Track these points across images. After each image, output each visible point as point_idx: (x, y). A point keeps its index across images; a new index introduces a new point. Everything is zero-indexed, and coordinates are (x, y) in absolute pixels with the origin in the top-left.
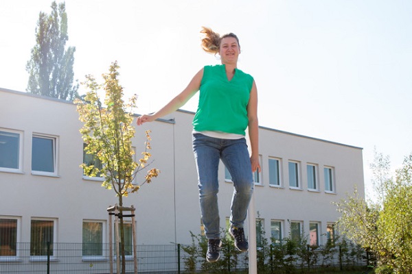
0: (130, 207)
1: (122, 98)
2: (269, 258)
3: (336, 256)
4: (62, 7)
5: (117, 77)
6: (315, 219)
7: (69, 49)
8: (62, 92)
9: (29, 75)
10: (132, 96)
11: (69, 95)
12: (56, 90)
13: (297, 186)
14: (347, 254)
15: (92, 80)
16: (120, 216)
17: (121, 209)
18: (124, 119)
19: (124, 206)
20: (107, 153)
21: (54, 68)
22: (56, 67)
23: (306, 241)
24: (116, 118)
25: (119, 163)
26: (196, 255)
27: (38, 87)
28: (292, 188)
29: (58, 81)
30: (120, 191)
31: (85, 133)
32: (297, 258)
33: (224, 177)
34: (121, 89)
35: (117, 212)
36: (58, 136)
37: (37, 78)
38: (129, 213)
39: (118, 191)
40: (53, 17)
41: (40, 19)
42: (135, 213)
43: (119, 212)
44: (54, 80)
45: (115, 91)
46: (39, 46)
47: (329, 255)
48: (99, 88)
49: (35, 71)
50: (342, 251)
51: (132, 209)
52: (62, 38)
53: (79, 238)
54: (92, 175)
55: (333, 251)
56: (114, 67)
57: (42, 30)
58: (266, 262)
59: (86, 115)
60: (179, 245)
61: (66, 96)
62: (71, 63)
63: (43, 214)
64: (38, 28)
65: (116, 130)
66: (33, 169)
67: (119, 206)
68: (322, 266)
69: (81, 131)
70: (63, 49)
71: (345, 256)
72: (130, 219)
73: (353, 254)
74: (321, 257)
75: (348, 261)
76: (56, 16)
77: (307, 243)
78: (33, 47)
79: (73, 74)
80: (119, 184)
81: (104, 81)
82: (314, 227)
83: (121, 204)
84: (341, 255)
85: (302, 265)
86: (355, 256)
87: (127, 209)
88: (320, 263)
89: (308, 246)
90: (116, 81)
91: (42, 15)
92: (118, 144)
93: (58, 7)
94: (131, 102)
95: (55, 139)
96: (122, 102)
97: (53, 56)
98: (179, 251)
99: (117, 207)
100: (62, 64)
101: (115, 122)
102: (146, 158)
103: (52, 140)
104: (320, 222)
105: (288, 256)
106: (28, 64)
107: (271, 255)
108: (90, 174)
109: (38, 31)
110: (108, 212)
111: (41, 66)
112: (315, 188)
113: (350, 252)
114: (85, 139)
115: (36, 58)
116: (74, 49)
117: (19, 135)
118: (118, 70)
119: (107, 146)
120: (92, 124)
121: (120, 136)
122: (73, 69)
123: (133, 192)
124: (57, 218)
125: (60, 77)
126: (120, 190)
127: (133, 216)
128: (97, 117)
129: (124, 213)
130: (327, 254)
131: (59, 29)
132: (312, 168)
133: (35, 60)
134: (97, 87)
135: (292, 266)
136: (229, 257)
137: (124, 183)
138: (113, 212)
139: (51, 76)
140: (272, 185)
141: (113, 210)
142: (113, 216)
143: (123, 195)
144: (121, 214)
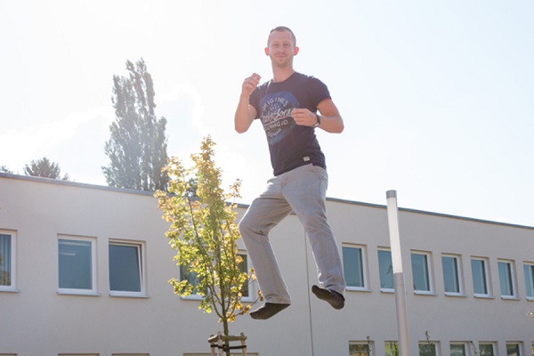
0: (239, 335)
1: (220, 187)
5: (212, 158)
6: (514, 338)
9: (111, 160)
10: (233, 182)
12: (148, 178)
13: (486, 293)
16: (226, 348)
17: (227, 339)
18: (223, 215)
19: (230, 334)
20: (204, 262)
24: (212, 213)
25: (220, 273)
28: (478, 295)
30: (224, 314)
31: (173, 237)
33: (379, 286)
34: (217, 173)
35: (221, 343)
36: (144, 242)
38: (239, 343)
39: (221, 314)
40: (134, 80)
42: (246, 343)
43: (224, 344)
45: (210, 176)
46: (119, 120)
48: (188, 174)
49: (118, 154)
51: (242, 338)
54: (186, 294)
56: (207, 144)
57: (120, 98)
59: (172, 212)
65: (215, 230)
67: (223, 335)
69: (167, 234)
72: (240, 351)
76: (137, 78)
80: (223, 305)
81: (194, 164)
82: (513, 349)
83: (226, 331)
87: (235, 338)
90: (211, 163)
91: (117, 79)
92: (219, 250)
94: (233, 190)
95: (140, 245)
96: (221, 191)
97: (140, 132)
99: (221, 336)
101: (212, 218)
103: (137, 248)
104: (522, 342)
106: (108, 146)
108: (183, 291)
110: (210, 344)
111: (126, 147)
112: (512, 294)
114: (173, 245)
115: (117, 136)
117: (90, 243)
118: (212, 148)
119: (202, 252)
120: (180, 224)
121: (220, 239)
123: (242, 313)
124: (148, 354)
126: (224, 312)
127: (244, 347)
128: (187, 213)
129: (231, 344)
131: (145, 95)
132: (506, 266)
133: (117, 140)
134: (185, 173)
137: (229, 303)
138: (216, 343)
139: (140, 160)
140: (448, 293)
141: (216, 340)
142: (216, 348)
143: (229, 320)
144: (227, 345)
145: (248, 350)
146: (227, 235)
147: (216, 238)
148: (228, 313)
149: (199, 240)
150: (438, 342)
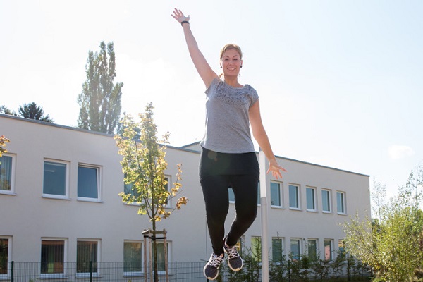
0: (162, 230)
1: (156, 135)
2: (287, 272)
3: (345, 269)
4: (111, 46)
5: (152, 117)
6: (329, 237)
7: (117, 85)
8: (110, 123)
9: (81, 107)
10: (165, 133)
11: (117, 126)
12: (105, 121)
13: (314, 209)
14: (354, 267)
15: (129, 119)
16: (154, 239)
17: (155, 233)
18: (157, 154)
19: (157, 229)
20: (142, 183)
21: (103, 101)
22: (105, 100)
23: (319, 257)
24: (150, 152)
25: (153, 191)
26: (223, 271)
27: (89, 118)
28: (309, 210)
29: (107, 113)
30: (153, 217)
31: (125, 165)
32: (311, 272)
34: (155, 127)
35: (151, 235)
36: (102, 166)
37: (87, 110)
38: (162, 236)
40: (103, 55)
41: (90, 57)
42: (167, 235)
43: (153, 236)
44: (103, 112)
45: (151, 129)
46: (89, 81)
47: (339, 268)
49: (86, 103)
50: (350, 264)
51: (164, 233)
52: (110, 75)
53: (120, 258)
56: (149, 107)
57: (91, 67)
58: (284, 275)
61: (114, 126)
62: (118, 97)
63: (88, 235)
64: (88, 65)
65: (151, 163)
66: (79, 195)
67: (152, 230)
68: (333, 278)
69: (122, 163)
70: (112, 85)
71: (352, 269)
73: (359, 266)
74: (331, 270)
75: (355, 273)
76: (105, 55)
77: (320, 258)
79: (121, 107)
80: (153, 211)
81: (141, 120)
82: (328, 243)
83: (154, 228)
84: (349, 268)
85: (315, 277)
87: (160, 232)
88: (331, 275)
89: (321, 261)
90: (151, 120)
91: (91, 54)
92: (152, 176)
93: (107, 47)
94: (164, 138)
95: (99, 169)
96: (155, 138)
97: (103, 90)
100: (111, 98)
101: (149, 155)
102: (177, 188)
103: (96, 170)
104: (333, 239)
105: (304, 270)
106: (80, 97)
107: (289, 269)
109: (88, 68)
110: (143, 235)
111: (91, 99)
112: (329, 210)
113: (356, 265)
114: (124, 171)
115: (86, 92)
116: (122, 85)
118: (153, 110)
119: (141, 177)
121: (154, 168)
122: (121, 103)
123: (165, 217)
124: (101, 239)
125: (109, 110)
126: (154, 215)
127: (165, 238)
128: (133, 151)
129: (157, 236)
130: (337, 267)
131: (108, 66)
132: (327, 193)
133: (86, 94)
135: (307, 278)
136: (252, 271)
137: (158, 208)
138: (147, 235)
139: (100, 109)
140: (291, 208)
141: (147, 233)
142: (147, 238)
143: (156, 221)
144: (154, 236)
145: (167, 239)
146: (158, 166)
147: (151, 168)
148: (156, 216)
149: (140, 168)
150: (284, 238)
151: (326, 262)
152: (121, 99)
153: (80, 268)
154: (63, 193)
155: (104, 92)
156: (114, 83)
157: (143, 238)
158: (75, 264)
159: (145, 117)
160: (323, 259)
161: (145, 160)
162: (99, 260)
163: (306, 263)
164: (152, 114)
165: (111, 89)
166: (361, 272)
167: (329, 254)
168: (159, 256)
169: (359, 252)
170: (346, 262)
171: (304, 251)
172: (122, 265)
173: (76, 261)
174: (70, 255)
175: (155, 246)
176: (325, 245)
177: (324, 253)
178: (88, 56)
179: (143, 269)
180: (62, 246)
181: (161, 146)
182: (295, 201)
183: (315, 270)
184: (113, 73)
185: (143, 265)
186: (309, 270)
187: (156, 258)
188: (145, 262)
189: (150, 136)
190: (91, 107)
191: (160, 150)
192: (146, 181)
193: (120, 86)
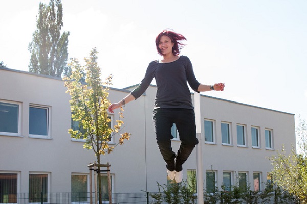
0: (106, 164)
1: (100, 77)
2: (220, 201)
3: (272, 199)
5: (97, 60)
6: (258, 170)
7: (64, 33)
8: (58, 68)
9: (31, 54)
10: (108, 76)
11: (64, 71)
12: (53, 66)
13: (244, 145)
14: (281, 197)
15: (76, 62)
16: (98, 171)
17: (99, 166)
18: (101, 94)
19: (101, 163)
20: (88, 121)
21: (51, 49)
22: (54, 48)
23: (249, 188)
24: (95, 93)
25: (97, 128)
26: (161, 201)
27: (39, 64)
28: (240, 146)
29: (55, 59)
32: (242, 201)
34: (99, 70)
35: (95, 168)
36: (51, 106)
37: (38, 57)
38: (106, 168)
39: (96, 151)
40: (51, 7)
41: (41, 8)
42: (110, 168)
43: (97, 169)
44: (52, 58)
45: (95, 71)
46: (39, 30)
47: (267, 198)
49: (36, 51)
51: (108, 166)
52: (58, 24)
55: (271, 195)
56: (93, 52)
57: (41, 17)
60: (148, 193)
61: (62, 71)
62: (65, 44)
63: (38, 169)
64: (39, 15)
65: (95, 103)
66: (30, 133)
70: (59, 33)
71: (279, 199)
72: (106, 172)
73: (286, 197)
74: (260, 200)
75: (282, 202)
76: (53, 6)
77: (250, 189)
78: (34, 32)
79: (67, 54)
80: (98, 146)
81: (86, 63)
82: (257, 176)
83: (99, 161)
84: (276, 198)
86: (287, 199)
87: (104, 166)
89: (251, 192)
90: (96, 63)
91: (41, 5)
92: (97, 114)
94: (108, 80)
95: (48, 108)
96: (100, 80)
97: (51, 39)
98: (148, 198)
99: (96, 164)
100: (59, 45)
101: (94, 95)
102: (120, 125)
103: (46, 110)
104: (261, 172)
105: (235, 200)
106: (30, 45)
107: (221, 199)
109: (38, 18)
110: (89, 168)
111: (41, 47)
112: (258, 146)
113: (283, 196)
115: (36, 40)
116: (68, 34)
117: (18, 105)
118: (97, 55)
119: (87, 115)
120: (76, 97)
121: (98, 108)
122: (68, 49)
124: (50, 173)
125: (56, 56)
126: (98, 150)
127: (108, 171)
128: (80, 92)
129: (102, 169)
130: (265, 197)
131: (56, 17)
132: (256, 130)
133: (36, 42)
136: (188, 201)
137: (101, 144)
138: (92, 168)
139: (49, 55)
140: (223, 144)
141: (93, 166)
142: (93, 171)
143: (100, 155)
144: (99, 169)
145: (111, 172)
146: (102, 106)
147: (96, 107)
148: (101, 151)
149: (86, 107)
150: (217, 171)
151: (255, 193)
152: (68, 46)
153: (31, 199)
154: (16, 131)
155: (53, 40)
156: (62, 32)
157: (88, 171)
158: (28, 194)
159: (90, 60)
160: (253, 190)
161: (90, 100)
162: (49, 191)
163: (237, 193)
164: (97, 58)
165: (59, 37)
166: (287, 202)
167: (258, 185)
168: (104, 188)
169: (285, 184)
170: (274, 193)
171: (235, 182)
172: (70, 196)
173: (28, 192)
174: (23, 187)
175: (99, 178)
176: (255, 177)
177: (253, 185)
178: (39, 7)
179: (89, 199)
180: (16, 180)
181: (105, 87)
182: (226, 138)
183: (245, 200)
184: (60, 23)
185: (89, 195)
186: (240, 200)
187: (100, 189)
188: (91, 193)
189: (95, 78)
190: (41, 54)
191: (104, 91)
192: (91, 119)
193: (66, 35)
